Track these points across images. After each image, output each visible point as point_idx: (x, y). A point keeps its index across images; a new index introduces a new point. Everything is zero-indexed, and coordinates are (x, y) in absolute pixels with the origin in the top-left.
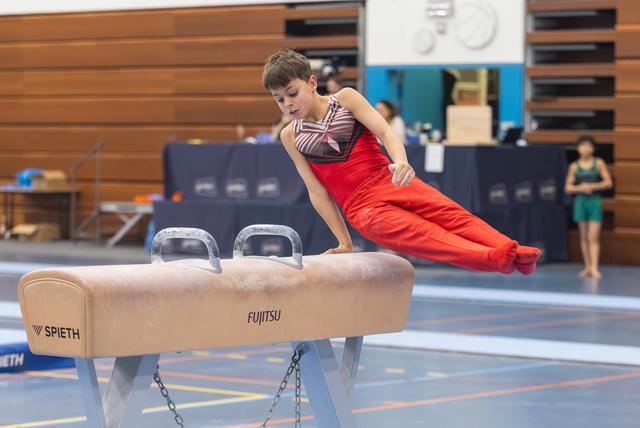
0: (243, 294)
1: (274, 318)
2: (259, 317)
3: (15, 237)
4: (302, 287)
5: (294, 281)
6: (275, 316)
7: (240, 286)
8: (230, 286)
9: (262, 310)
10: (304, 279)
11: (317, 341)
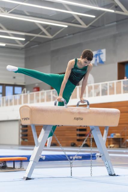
0: (72, 113)
1: (81, 119)
2: (77, 119)
3: (110, 147)
4: (89, 113)
5: (86, 111)
6: (82, 119)
7: (71, 111)
8: (69, 111)
9: (78, 117)
10: (89, 111)
11: (95, 126)
